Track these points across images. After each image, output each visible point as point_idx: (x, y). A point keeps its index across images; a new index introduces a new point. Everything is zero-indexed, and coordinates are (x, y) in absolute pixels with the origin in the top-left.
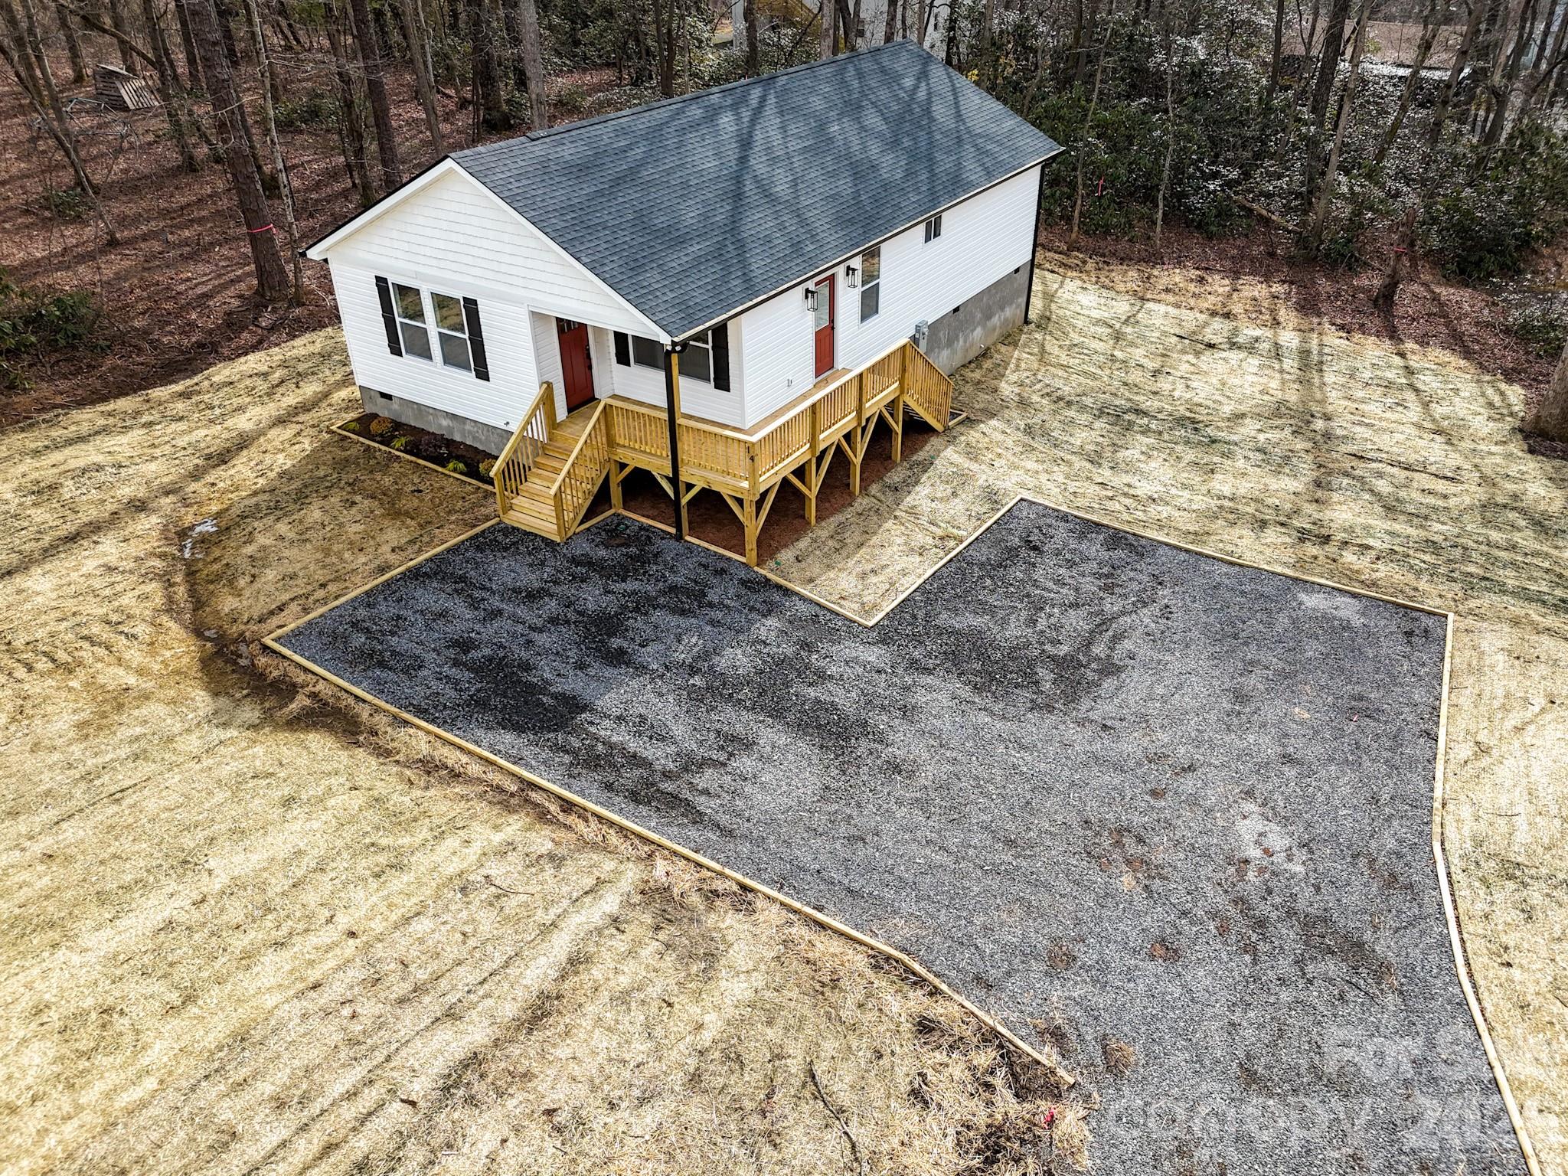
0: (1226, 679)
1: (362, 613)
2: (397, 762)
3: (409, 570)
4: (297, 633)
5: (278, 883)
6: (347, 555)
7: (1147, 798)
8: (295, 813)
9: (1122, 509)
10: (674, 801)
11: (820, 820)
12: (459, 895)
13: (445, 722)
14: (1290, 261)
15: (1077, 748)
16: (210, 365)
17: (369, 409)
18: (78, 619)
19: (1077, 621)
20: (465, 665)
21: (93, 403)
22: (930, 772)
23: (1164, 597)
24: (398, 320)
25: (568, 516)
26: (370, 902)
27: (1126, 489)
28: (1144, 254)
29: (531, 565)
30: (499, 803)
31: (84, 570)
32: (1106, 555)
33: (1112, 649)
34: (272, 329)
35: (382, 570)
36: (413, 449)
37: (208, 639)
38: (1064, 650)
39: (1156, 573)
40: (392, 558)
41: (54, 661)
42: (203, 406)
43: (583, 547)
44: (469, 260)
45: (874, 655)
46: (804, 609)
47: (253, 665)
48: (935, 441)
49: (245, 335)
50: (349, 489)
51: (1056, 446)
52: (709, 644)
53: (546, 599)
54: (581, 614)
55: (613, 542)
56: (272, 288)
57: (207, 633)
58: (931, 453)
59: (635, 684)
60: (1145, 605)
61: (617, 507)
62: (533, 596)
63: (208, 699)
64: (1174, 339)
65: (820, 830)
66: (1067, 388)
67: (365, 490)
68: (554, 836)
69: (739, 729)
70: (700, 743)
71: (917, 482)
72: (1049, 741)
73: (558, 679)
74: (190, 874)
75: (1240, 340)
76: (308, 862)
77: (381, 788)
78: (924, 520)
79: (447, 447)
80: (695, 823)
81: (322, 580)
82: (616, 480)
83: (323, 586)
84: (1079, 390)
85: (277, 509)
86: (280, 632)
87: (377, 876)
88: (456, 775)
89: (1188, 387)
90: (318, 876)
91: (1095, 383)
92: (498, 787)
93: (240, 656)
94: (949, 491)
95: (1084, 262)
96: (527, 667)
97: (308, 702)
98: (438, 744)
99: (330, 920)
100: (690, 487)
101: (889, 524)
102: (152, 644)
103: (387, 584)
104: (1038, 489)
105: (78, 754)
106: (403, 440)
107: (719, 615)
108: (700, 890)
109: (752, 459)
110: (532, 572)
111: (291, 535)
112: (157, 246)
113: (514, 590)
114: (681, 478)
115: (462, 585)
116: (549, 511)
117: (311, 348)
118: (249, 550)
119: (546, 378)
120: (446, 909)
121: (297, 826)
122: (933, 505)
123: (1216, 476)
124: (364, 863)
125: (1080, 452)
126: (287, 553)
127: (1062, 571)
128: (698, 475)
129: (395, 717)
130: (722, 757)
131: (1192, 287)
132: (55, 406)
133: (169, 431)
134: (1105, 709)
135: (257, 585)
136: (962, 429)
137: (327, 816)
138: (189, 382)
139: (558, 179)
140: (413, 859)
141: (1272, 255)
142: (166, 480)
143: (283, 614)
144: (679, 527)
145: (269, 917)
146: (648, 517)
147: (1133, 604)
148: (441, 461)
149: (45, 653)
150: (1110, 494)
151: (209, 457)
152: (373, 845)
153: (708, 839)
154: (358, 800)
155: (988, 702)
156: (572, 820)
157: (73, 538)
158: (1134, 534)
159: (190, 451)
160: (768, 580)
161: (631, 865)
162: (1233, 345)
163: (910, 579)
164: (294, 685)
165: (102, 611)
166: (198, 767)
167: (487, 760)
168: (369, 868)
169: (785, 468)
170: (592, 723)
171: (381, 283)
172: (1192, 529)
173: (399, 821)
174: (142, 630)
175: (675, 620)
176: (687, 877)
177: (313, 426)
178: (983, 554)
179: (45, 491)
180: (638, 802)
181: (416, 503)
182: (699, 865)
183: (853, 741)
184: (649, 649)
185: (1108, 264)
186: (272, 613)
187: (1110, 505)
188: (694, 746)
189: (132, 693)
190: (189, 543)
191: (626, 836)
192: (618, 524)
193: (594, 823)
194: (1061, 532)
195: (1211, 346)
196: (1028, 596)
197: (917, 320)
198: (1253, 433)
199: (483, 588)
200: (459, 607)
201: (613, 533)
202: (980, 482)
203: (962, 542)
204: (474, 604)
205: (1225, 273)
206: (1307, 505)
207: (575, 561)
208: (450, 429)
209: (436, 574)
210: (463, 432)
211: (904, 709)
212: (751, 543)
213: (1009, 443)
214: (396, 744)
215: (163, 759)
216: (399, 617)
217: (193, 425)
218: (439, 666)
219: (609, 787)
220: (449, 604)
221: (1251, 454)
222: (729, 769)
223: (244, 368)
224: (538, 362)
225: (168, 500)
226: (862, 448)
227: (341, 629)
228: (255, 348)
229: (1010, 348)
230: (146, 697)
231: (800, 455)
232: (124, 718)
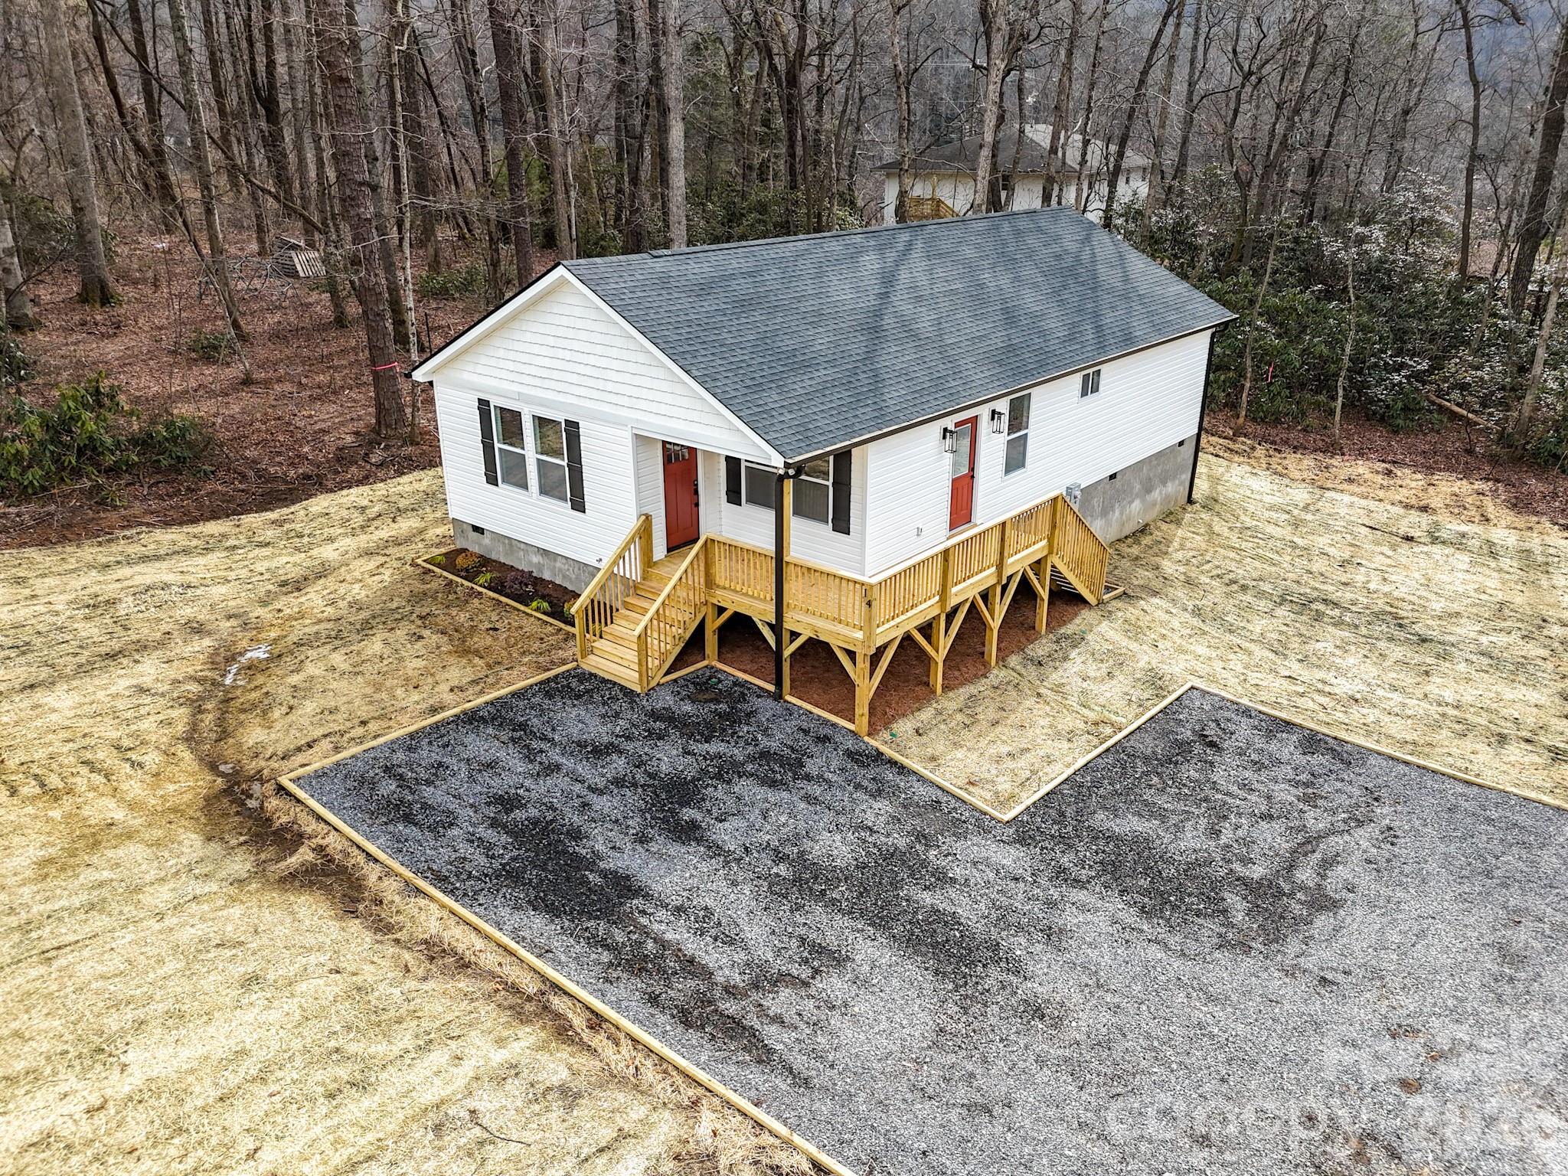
0: (1484, 929)
1: (400, 756)
2: (397, 941)
3: (465, 713)
4: (321, 774)
5: (204, 1092)
6: (399, 692)
7: (1396, 1090)
8: (254, 997)
9: (1316, 707)
10: (734, 1029)
11: (930, 1076)
12: (431, 1136)
13: (465, 895)
14: (1494, 460)
15: (1287, 1006)
16: (310, 496)
17: (460, 544)
18: (87, 741)
19: (1273, 837)
20: (504, 826)
21: (181, 524)
22: (1085, 1021)
23: (1384, 817)
24: (497, 445)
25: (653, 663)
26: (311, 1135)
27: (1320, 686)
28: (1320, 444)
29: (603, 716)
30: (511, 1008)
31: (113, 690)
32: (1301, 760)
33: (1324, 877)
34: (381, 465)
35: (434, 710)
36: (497, 587)
37: (222, 775)
38: (1257, 872)
39: (1370, 785)
40: (449, 698)
41: (43, 785)
42: (293, 534)
43: (666, 700)
44: (574, 379)
45: (1011, 857)
46: (922, 792)
47: (262, 808)
48: (1086, 616)
49: (354, 469)
50: (419, 622)
51: (1231, 631)
52: (802, 825)
53: (615, 757)
54: (652, 776)
55: (701, 697)
56: (388, 426)
57: (222, 768)
58: (1082, 627)
59: (704, 867)
60: (1360, 823)
61: (711, 658)
62: (599, 752)
63: (198, 844)
64: (1365, 531)
65: (930, 1091)
66: (1240, 571)
67: (436, 624)
68: (572, 1061)
69: (831, 940)
70: (778, 952)
71: (1066, 659)
72: (1248, 993)
73: (611, 853)
74: (99, 1067)
75: (1444, 534)
76: (250, 1067)
77: (368, 974)
78: (1073, 702)
79: (534, 585)
80: (760, 1062)
81: (365, 716)
82: (712, 626)
83: (364, 723)
84: (1255, 575)
85: (337, 638)
86: (301, 771)
87: (331, 1096)
88: (464, 965)
89: (1385, 579)
90: (255, 1088)
91: (1273, 569)
92: (513, 985)
93: (250, 796)
94: (1104, 671)
95: (1253, 448)
96: (576, 835)
97: (310, 856)
98: (453, 921)
99: (252, 1155)
100: (795, 635)
101: (1030, 702)
102: (157, 775)
103: (436, 726)
104: (1212, 678)
105: (26, 898)
106: (488, 576)
107: (816, 790)
108: (756, 1163)
109: (869, 604)
110: (604, 724)
111: (345, 666)
112: (288, 387)
113: (579, 744)
114: (785, 626)
115: (521, 734)
116: (632, 656)
117: (416, 486)
118: (294, 679)
119: (645, 510)
120: (409, 1154)
121: (249, 1016)
122: (1085, 685)
123: (1433, 679)
124: (319, 1076)
125: (1261, 640)
126: (334, 685)
127: (1247, 774)
128: (803, 622)
129: (407, 883)
130: (805, 973)
131: (1379, 479)
132: (141, 524)
133: (251, 555)
134: (1320, 957)
135: (291, 717)
136: (1119, 604)
137: (292, 1006)
138: (285, 511)
139: (676, 295)
140: (383, 1076)
141: (1470, 452)
142: (232, 603)
143: (311, 751)
144: (779, 683)
145: (176, 1141)
146: (745, 671)
147: (1344, 821)
148: (524, 599)
149: (36, 776)
150: (1301, 689)
151: (284, 584)
152: (337, 1050)
153: (775, 1088)
154: (336, 986)
155: (1162, 931)
156: (598, 1041)
157: (112, 656)
158: (1335, 738)
159: (266, 576)
160: (880, 754)
161: (667, 1114)
162: (1435, 540)
163: (1057, 767)
164: (301, 835)
165: (115, 735)
166: (157, 926)
167: (506, 949)
168: (323, 1084)
169: (909, 621)
170: (643, 912)
171: (484, 405)
172: (1409, 738)
173: (380, 1022)
174: (152, 759)
175: (762, 792)
176: (741, 1141)
177: (400, 559)
178: (1148, 745)
179: (97, 606)
180: (688, 1024)
181: (489, 641)
182: (760, 1125)
183: (979, 969)
184: (727, 825)
185: (1280, 452)
186: (299, 749)
187: (1301, 702)
188: (770, 956)
189: (115, 830)
190: (234, 669)
191: (665, 1072)
192: (710, 678)
193: (626, 1047)
194: (1244, 730)
195: (1409, 539)
196: (1206, 800)
197: (1068, 482)
198: (1473, 635)
199: (544, 738)
200: (513, 760)
201: (703, 687)
202: (1142, 664)
203: (1120, 730)
204: (530, 756)
205: (1416, 467)
206: (1555, 720)
207: (654, 715)
208: (540, 566)
209: (493, 719)
210: (553, 570)
211: (1048, 932)
212: (862, 708)
213: (1176, 624)
214: (401, 918)
215: (121, 913)
216: (440, 765)
217: (277, 552)
218: (473, 825)
219: (653, 1000)
220: (501, 754)
221: (1474, 658)
222: (813, 991)
223: (344, 500)
224: (638, 491)
225: (228, 624)
226: (1001, 609)
227: (371, 774)
228: (360, 482)
229: (1173, 526)
230: (129, 835)
231: (928, 608)
232: (95, 859)
